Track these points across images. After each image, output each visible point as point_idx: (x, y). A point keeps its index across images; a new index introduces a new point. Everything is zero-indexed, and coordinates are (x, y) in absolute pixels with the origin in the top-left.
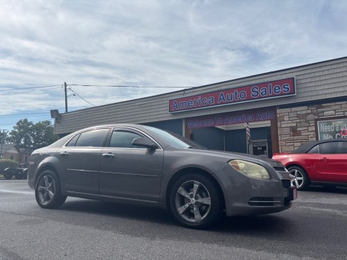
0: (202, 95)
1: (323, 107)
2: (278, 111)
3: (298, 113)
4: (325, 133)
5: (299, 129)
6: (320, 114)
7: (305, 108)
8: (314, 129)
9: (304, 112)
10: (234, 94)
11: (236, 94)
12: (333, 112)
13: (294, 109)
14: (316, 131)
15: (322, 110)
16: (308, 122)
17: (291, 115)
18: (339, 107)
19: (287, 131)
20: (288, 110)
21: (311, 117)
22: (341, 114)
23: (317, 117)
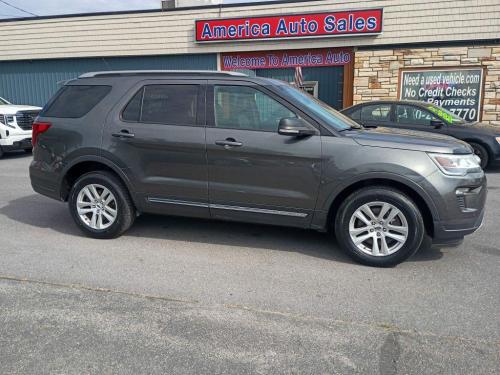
0: (253, 20)
1: (411, 53)
2: (358, 54)
3: (382, 59)
4: (408, 86)
5: (379, 80)
6: (407, 63)
7: (390, 52)
8: (396, 80)
9: (389, 58)
10: (299, 24)
11: (303, 23)
12: (421, 61)
13: (377, 53)
14: (399, 83)
15: (410, 56)
16: (391, 71)
17: (373, 60)
18: (429, 55)
19: (365, 81)
20: (370, 53)
21: (395, 65)
22: (429, 64)
23: (402, 66)
